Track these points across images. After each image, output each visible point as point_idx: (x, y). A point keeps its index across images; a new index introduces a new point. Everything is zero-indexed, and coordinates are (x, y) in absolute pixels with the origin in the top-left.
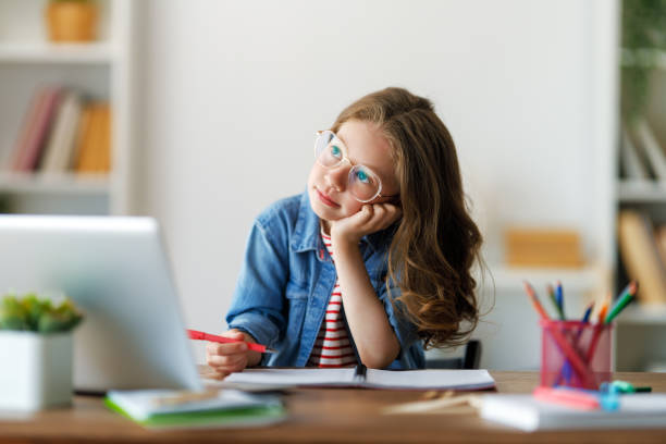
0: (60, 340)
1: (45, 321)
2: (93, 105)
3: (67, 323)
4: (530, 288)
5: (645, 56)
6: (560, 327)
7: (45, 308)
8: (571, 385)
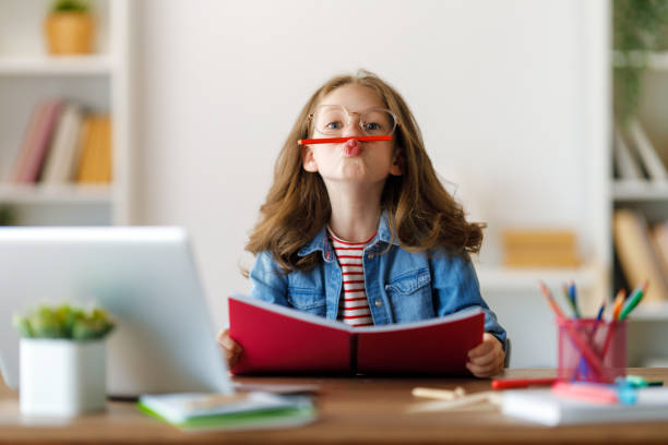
0: (94, 348)
1: (80, 330)
2: (93, 115)
3: (100, 331)
4: (545, 288)
5: (636, 57)
6: (575, 324)
7: (79, 317)
8: (588, 380)
